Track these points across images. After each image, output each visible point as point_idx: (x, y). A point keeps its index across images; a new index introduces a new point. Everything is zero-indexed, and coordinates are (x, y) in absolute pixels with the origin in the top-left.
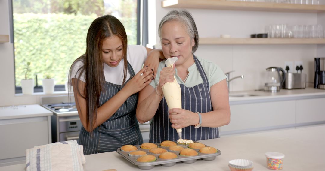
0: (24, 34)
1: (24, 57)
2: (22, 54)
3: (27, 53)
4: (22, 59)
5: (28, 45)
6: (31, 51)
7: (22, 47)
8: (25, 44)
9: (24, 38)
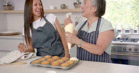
0: (135, 7)
1: (134, 17)
2: (133, 16)
3: (135, 16)
4: (133, 18)
5: (136, 12)
6: (137, 14)
7: (133, 13)
8: (135, 11)
9: (135, 9)
